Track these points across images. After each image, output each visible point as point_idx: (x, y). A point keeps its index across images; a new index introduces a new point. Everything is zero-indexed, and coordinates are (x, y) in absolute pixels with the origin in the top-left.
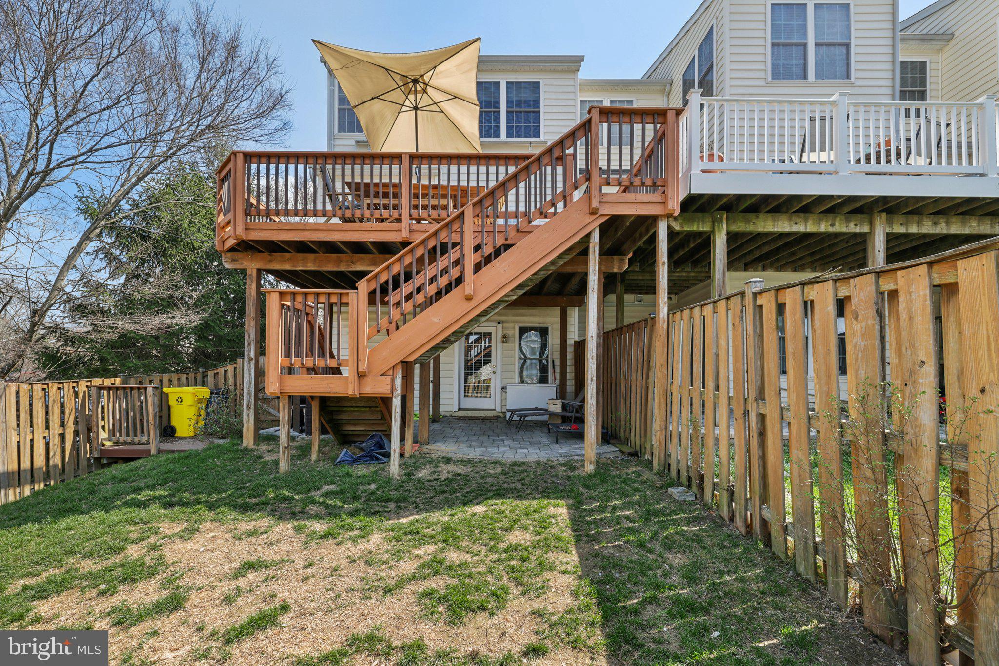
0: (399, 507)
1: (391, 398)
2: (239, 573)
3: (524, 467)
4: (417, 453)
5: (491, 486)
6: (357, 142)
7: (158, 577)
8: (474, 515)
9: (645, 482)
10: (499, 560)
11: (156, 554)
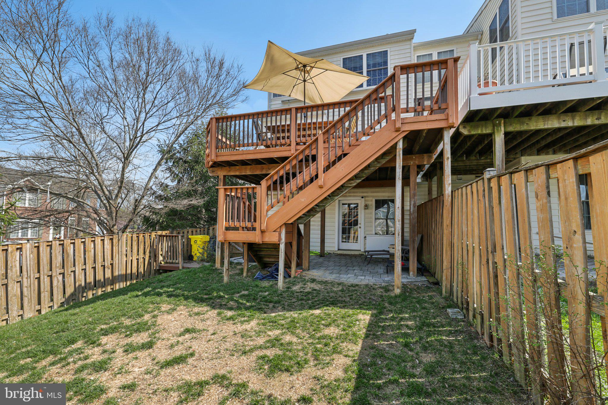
0: (274, 307)
1: (279, 244)
2: (182, 334)
3: (357, 288)
4: (299, 276)
5: (331, 298)
6: (282, 101)
7: (150, 331)
8: (312, 315)
9: (433, 303)
10: (312, 343)
11: (154, 320)
